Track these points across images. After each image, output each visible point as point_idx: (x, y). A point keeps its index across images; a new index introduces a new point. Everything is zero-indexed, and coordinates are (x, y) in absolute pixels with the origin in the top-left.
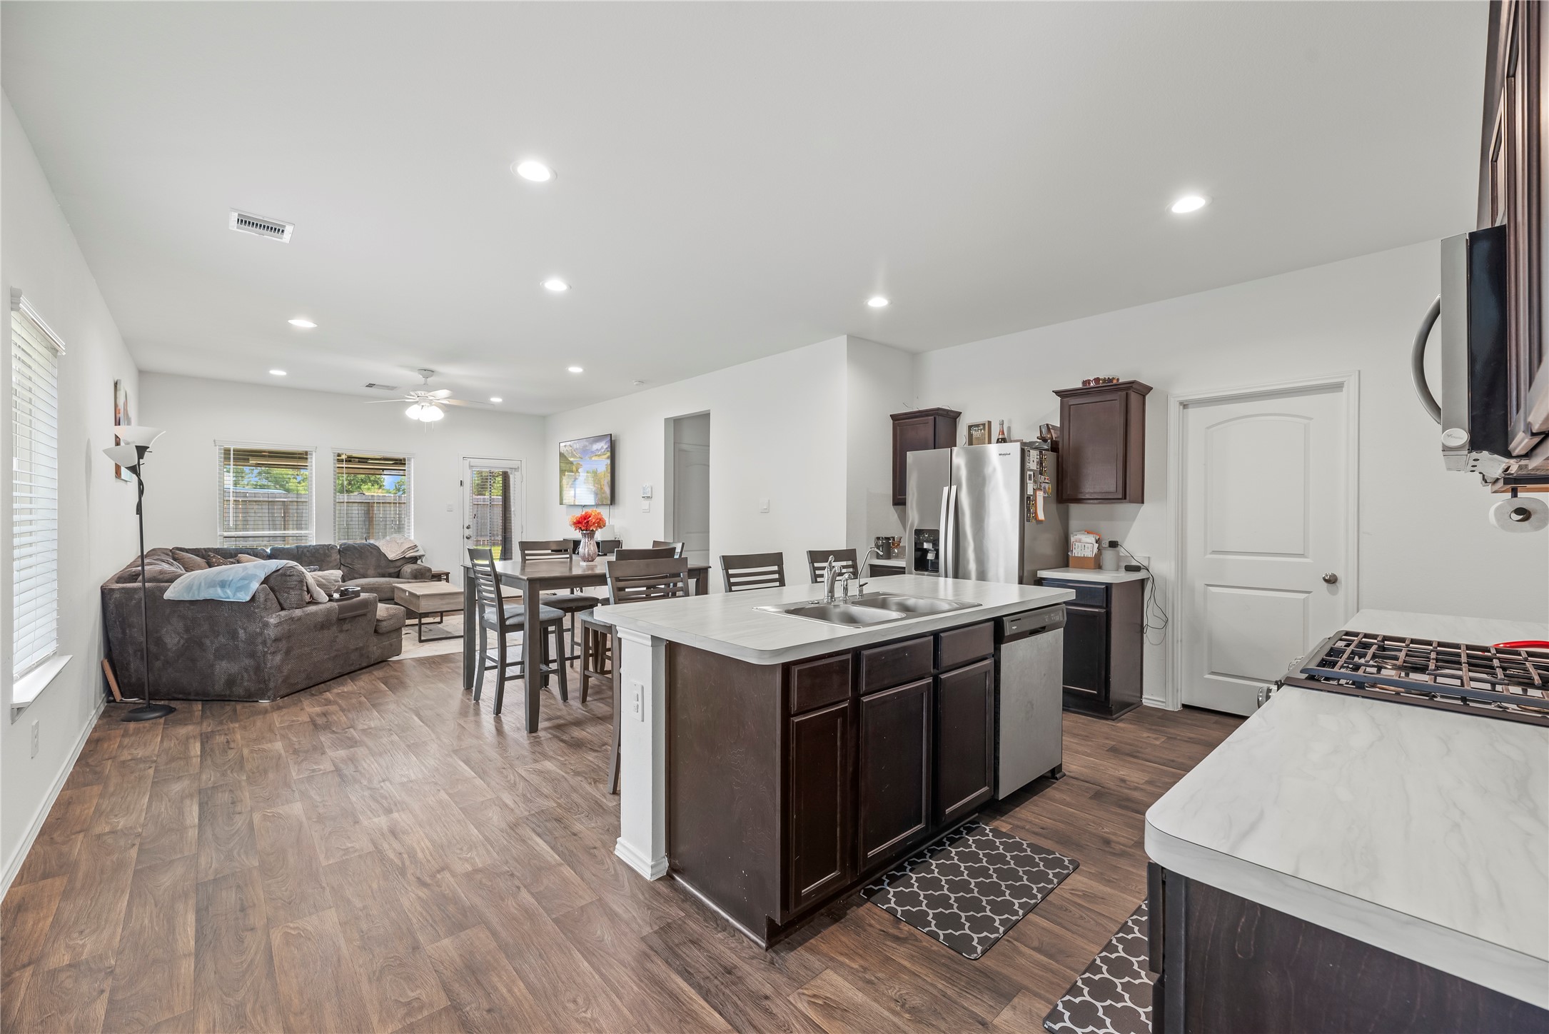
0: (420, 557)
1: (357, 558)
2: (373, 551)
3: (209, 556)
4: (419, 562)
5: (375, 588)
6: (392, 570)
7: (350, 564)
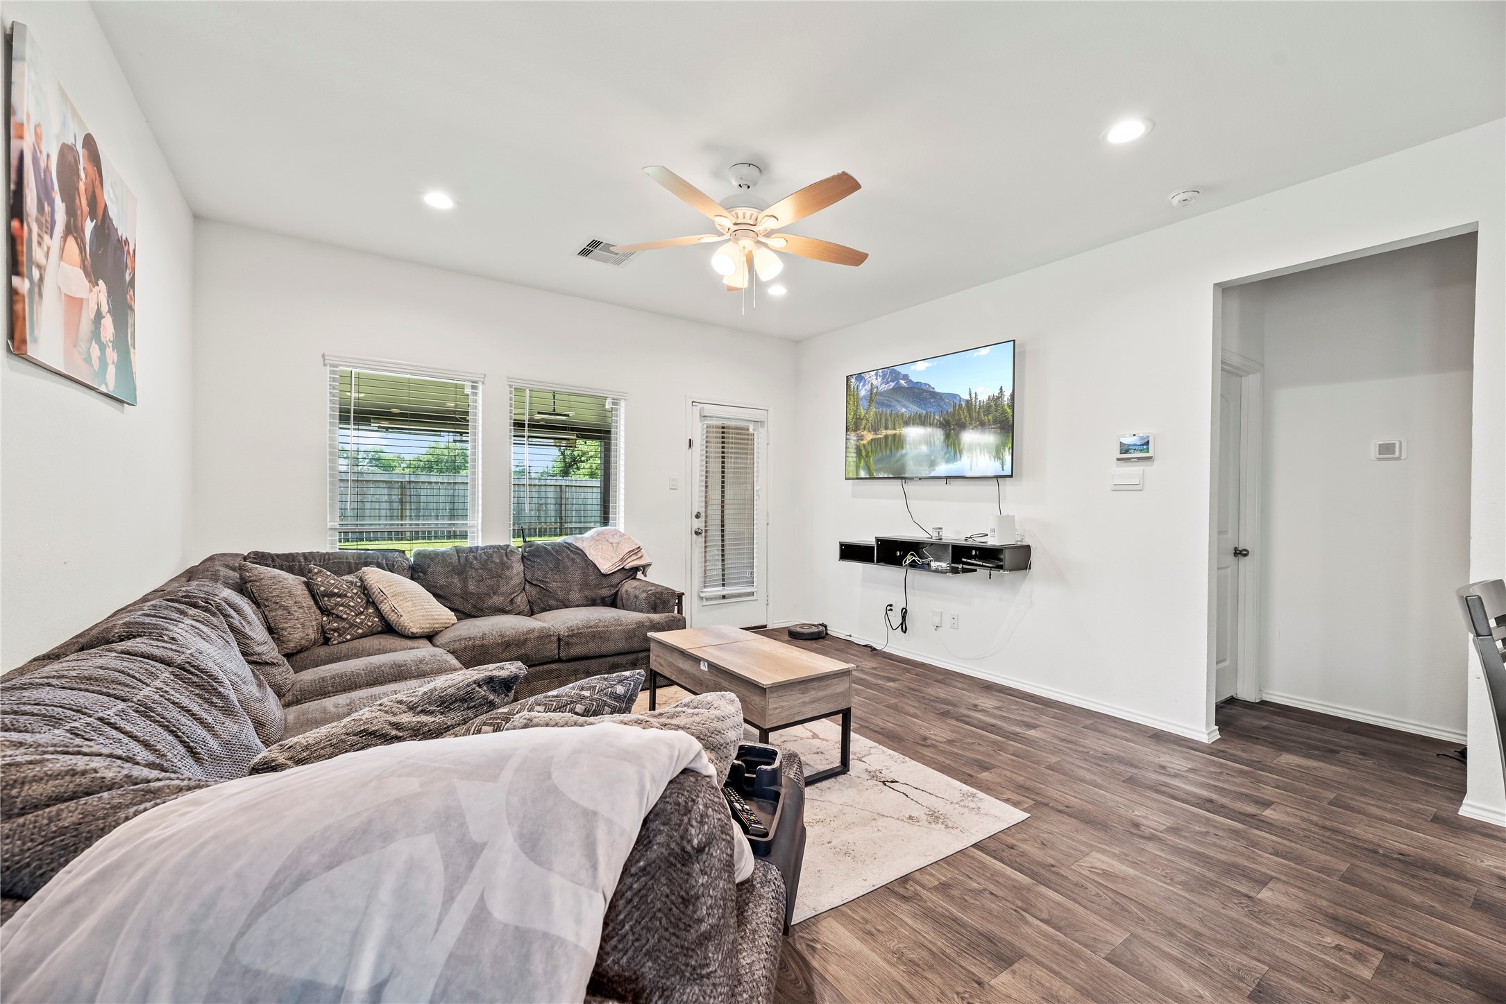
0: (644, 568)
1: (552, 570)
2: (574, 557)
3: (310, 571)
4: (640, 575)
5: (599, 633)
6: (606, 592)
7: (542, 581)
